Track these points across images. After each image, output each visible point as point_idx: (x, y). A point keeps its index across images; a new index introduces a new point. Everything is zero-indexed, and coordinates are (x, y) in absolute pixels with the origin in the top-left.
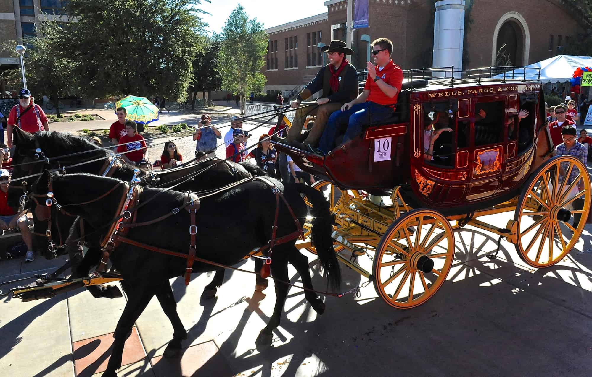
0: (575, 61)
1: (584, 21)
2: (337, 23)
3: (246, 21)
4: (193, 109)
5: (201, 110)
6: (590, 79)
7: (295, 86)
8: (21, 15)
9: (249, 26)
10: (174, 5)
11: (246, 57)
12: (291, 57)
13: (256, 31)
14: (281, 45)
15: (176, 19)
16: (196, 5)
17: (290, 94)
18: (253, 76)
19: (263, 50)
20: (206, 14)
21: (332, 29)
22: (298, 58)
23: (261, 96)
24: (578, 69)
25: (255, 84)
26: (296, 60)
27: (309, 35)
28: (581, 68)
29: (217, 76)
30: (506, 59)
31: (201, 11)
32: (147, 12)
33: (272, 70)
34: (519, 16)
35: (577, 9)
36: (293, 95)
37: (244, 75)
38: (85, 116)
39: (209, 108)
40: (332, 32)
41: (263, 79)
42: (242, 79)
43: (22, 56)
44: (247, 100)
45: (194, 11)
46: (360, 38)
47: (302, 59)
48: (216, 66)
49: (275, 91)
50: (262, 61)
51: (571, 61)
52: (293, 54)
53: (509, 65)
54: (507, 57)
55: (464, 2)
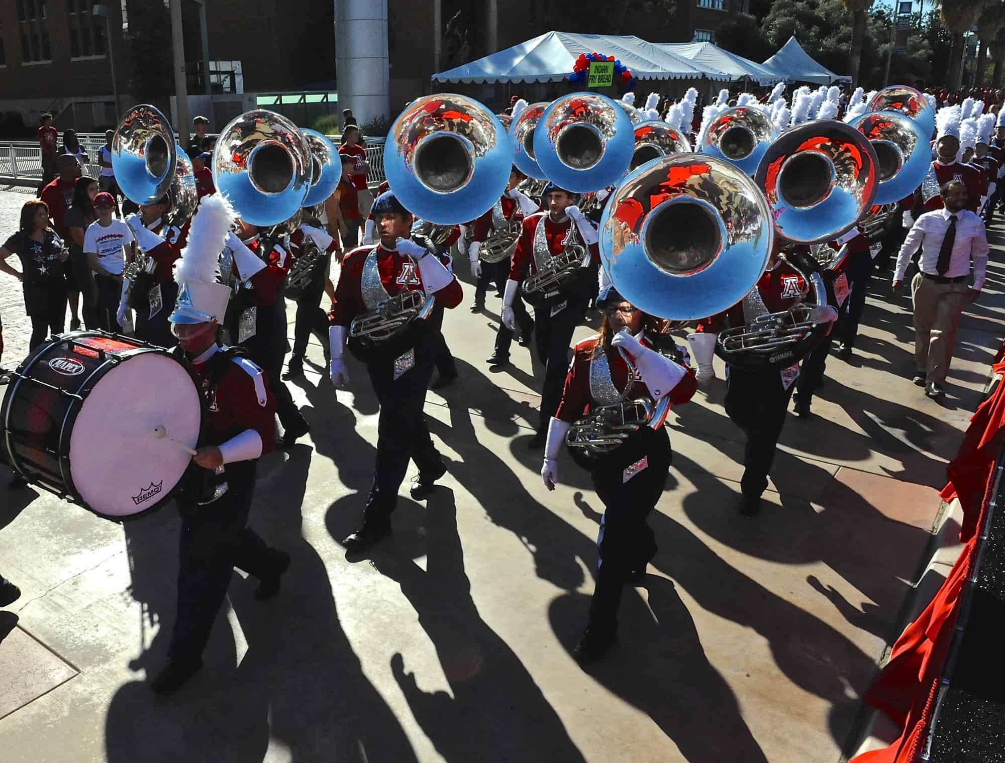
0: (575, 43)
6: (601, 74)
7: (51, 100)
12: (35, 38)
22: (50, 39)
24: (582, 56)
26: (45, 42)
28: (586, 55)
30: (461, 40)
47: (59, 40)
51: (567, 42)
52: (38, 31)
53: (467, 51)
54: (463, 35)
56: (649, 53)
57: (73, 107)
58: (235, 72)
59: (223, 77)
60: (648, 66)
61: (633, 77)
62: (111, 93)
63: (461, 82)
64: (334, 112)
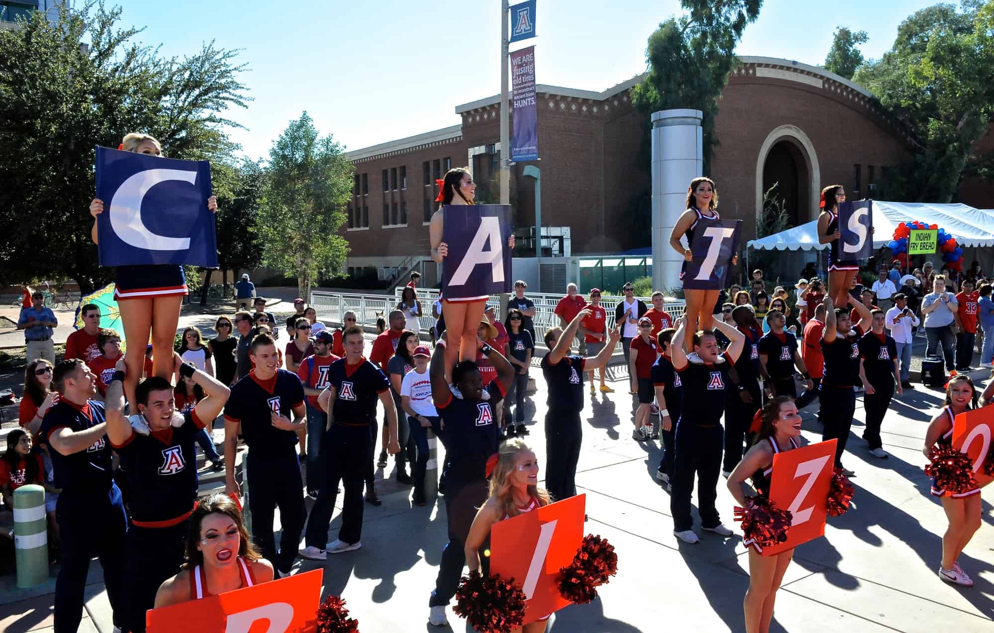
0: (896, 211)
1: (911, 141)
2: (479, 145)
3: (311, 140)
4: (203, 303)
5: (222, 305)
6: (923, 241)
7: (403, 258)
9: (318, 150)
10: (176, 111)
11: (310, 206)
12: (395, 205)
13: (331, 159)
14: (375, 181)
15: (181, 135)
16: (219, 111)
17: (394, 273)
18: (325, 240)
19: (342, 193)
20: (238, 128)
21: (470, 155)
22: (407, 207)
23: (340, 278)
24: (902, 225)
25: (327, 257)
26: (403, 210)
27: (427, 164)
28: (906, 223)
29: (255, 242)
30: (778, 208)
31: (228, 122)
33: (357, 230)
34: (799, 132)
35: (897, 120)
36: (397, 276)
37: (306, 240)
40: (471, 161)
41: (344, 247)
44: (312, 287)
45: (214, 121)
46: (522, 172)
47: (415, 208)
48: (250, 222)
49: (365, 268)
50: (340, 215)
51: (888, 211)
52: (398, 200)
53: (785, 219)
54: (781, 205)
55: (700, 114)
56: (979, 219)
57: (421, 264)
58: (564, 237)
59: (553, 241)
60: (977, 233)
61: (960, 244)
63: (775, 248)
64: (651, 275)
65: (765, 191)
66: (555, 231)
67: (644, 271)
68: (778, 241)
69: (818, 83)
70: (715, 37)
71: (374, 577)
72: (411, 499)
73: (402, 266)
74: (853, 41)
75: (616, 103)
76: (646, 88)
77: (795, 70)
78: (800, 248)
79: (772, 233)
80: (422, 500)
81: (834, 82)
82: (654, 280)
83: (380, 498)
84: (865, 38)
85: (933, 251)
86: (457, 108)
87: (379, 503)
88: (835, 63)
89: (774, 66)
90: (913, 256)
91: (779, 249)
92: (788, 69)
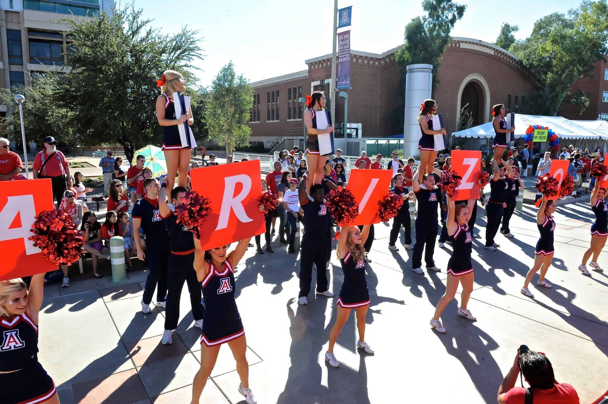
0: (528, 119)
1: (537, 83)
2: (317, 81)
3: (233, 77)
6: (540, 135)
7: (276, 137)
8: (9, 64)
9: (236, 81)
11: (232, 110)
12: (273, 111)
13: (242, 87)
14: (263, 98)
16: (189, 61)
17: (272, 144)
18: (239, 127)
19: (248, 103)
20: (199, 70)
21: (312, 86)
22: (279, 112)
23: (246, 147)
24: (530, 126)
25: (240, 136)
26: (277, 113)
27: (290, 90)
28: (532, 126)
29: (205, 127)
30: (468, 116)
31: (194, 67)
32: (145, 67)
33: (255, 122)
34: (481, 77)
35: (531, 72)
36: (275, 146)
37: (230, 127)
38: (76, 164)
39: (195, 157)
40: (312, 88)
41: (249, 131)
42: (229, 131)
43: (20, 104)
44: (233, 150)
45: (187, 67)
46: (340, 94)
47: (283, 112)
48: (202, 118)
49: (258, 142)
50: (247, 114)
51: (524, 119)
52: (275, 108)
53: (472, 122)
54: (470, 115)
55: (431, 67)
56: (569, 125)
57: (286, 140)
58: (359, 128)
59: (353, 130)
60: (568, 132)
61: (559, 137)
62: (302, 135)
63: (466, 137)
64: (402, 148)
65: (462, 107)
66: (354, 125)
67: (399, 146)
68: (467, 133)
69: (492, 52)
70: (440, 26)
71: (272, 283)
72: (287, 250)
73: (277, 141)
74: (511, 30)
75: (387, 60)
76: (403, 53)
77: (480, 45)
78: (479, 137)
79: (465, 129)
80: (292, 250)
81: (500, 52)
82: (404, 151)
83: (273, 250)
84: (517, 29)
85: (545, 141)
86: (306, 61)
87: (273, 252)
88: (501, 41)
89: (470, 43)
90: (535, 143)
91: (468, 137)
92: (477, 44)
